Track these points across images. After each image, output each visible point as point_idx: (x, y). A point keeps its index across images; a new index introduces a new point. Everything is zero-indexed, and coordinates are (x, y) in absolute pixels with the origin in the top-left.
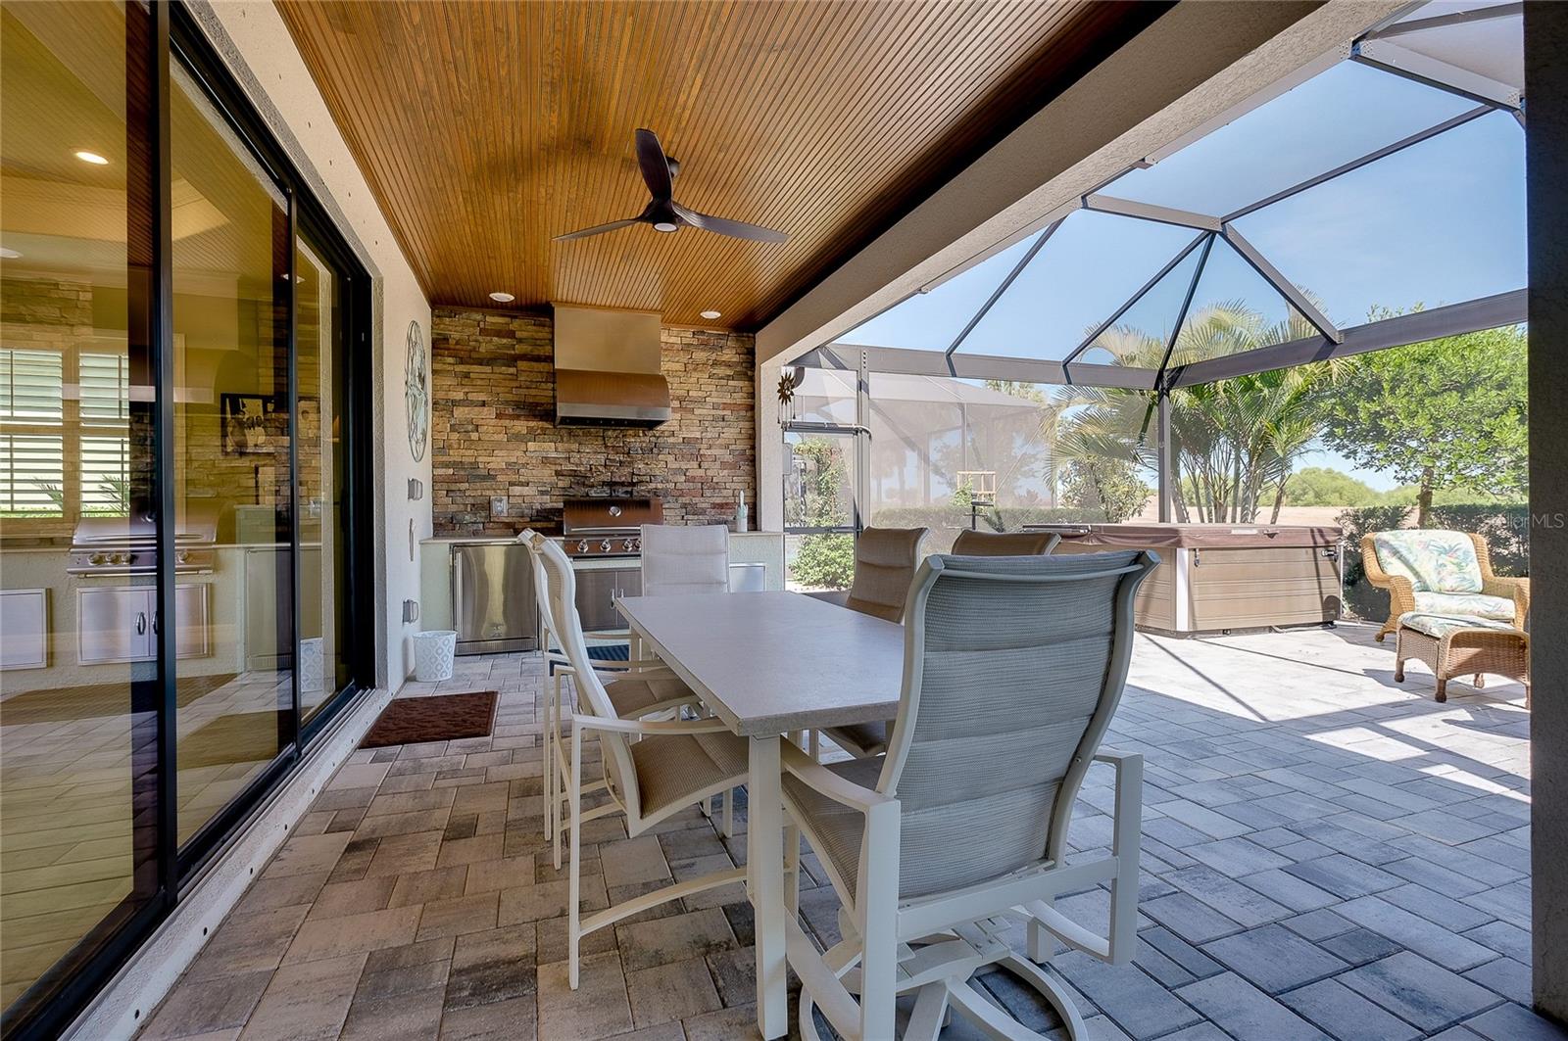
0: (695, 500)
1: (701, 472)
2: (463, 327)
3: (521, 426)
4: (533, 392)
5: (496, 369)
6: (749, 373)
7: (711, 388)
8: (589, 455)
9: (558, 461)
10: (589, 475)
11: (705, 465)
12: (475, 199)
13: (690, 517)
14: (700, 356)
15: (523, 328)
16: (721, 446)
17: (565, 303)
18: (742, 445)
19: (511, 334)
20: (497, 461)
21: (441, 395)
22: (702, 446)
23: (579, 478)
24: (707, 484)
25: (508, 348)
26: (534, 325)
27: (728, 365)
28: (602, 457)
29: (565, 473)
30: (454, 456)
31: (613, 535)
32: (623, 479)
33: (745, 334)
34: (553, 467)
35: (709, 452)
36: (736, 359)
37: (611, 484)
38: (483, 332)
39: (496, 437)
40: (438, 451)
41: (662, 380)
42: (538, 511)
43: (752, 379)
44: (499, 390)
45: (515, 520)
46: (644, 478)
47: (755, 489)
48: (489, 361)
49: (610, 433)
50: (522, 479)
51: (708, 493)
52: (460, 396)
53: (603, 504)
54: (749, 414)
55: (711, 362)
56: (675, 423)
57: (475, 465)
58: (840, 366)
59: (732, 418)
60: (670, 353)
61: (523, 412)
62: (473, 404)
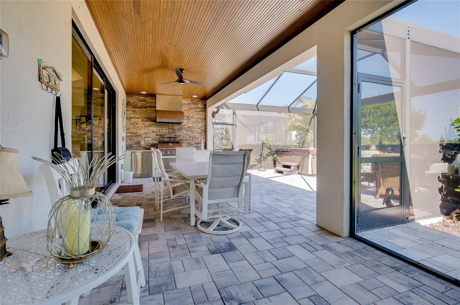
0: (191, 142)
1: (192, 135)
2: (133, 100)
3: (148, 123)
4: (151, 115)
5: (142, 110)
6: (205, 110)
7: (195, 114)
8: (164, 131)
9: (156, 132)
10: (164, 135)
11: (193, 133)
12: (140, 75)
13: (190, 146)
14: (192, 106)
15: (149, 99)
16: (197, 128)
17: (159, 94)
18: (203, 128)
19: (145, 101)
20: (142, 132)
21: (128, 116)
22: (193, 128)
23: (162, 136)
24: (194, 138)
25: (145, 104)
26: (151, 99)
27: (200, 108)
28: (168, 131)
29: (158, 135)
30: (131, 131)
31: (170, 150)
32: (173, 136)
33: (204, 101)
34: (155, 133)
35: (194, 130)
36: (202, 107)
37: (170, 138)
38: (139, 100)
39: (142, 126)
40: (127, 129)
41: (182, 112)
42: (151, 144)
43: (206, 112)
44: (142, 115)
45: (146, 146)
46: (178, 136)
47: (206, 139)
48: (140, 107)
49: (170, 125)
50: (148, 136)
51: (194, 140)
52: (133, 116)
53: (168, 142)
54: (205, 120)
55: (195, 108)
56: (186, 123)
57: (136, 133)
58: (229, 108)
59: (200, 121)
60: (185, 105)
61: (148, 120)
62: (136, 118)
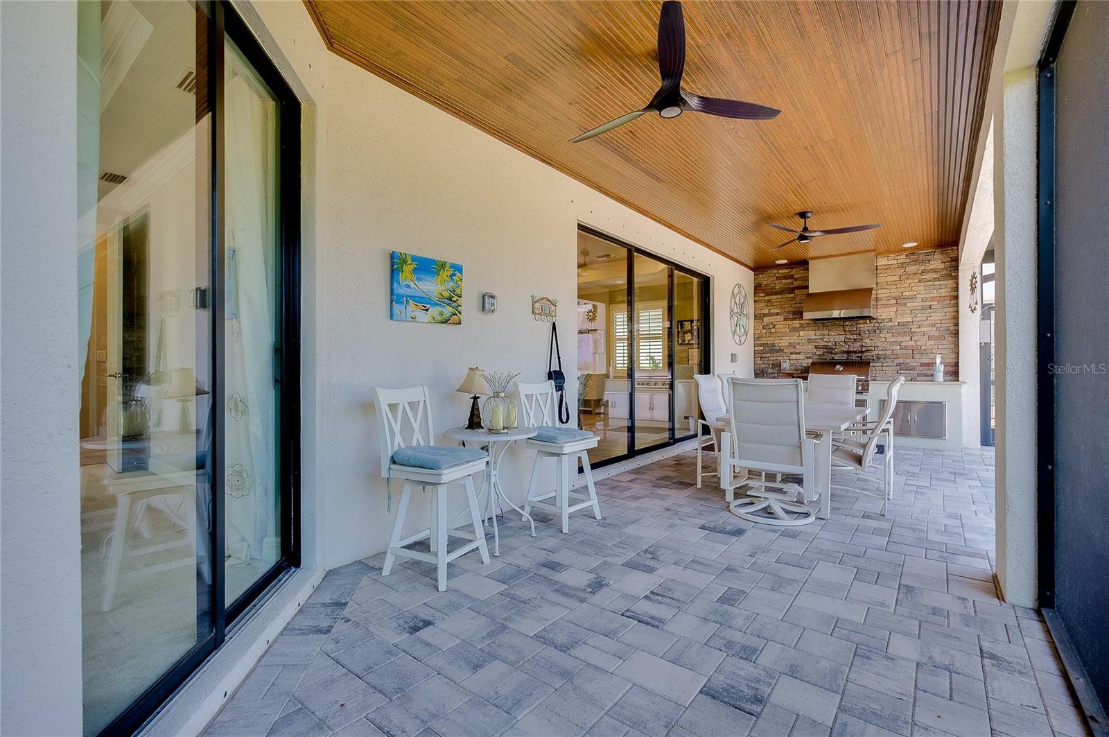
0: (909, 361)
1: (912, 343)
2: (766, 279)
3: (796, 324)
5: (784, 296)
6: (953, 274)
7: (920, 288)
8: (835, 337)
9: (818, 341)
10: (834, 347)
11: (915, 338)
13: (904, 372)
14: (912, 269)
15: (796, 273)
16: (928, 326)
17: (816, 258)
18: (949, 323)
19: (792, 277)
20: (784, 342)
21: (758, 312)
22: (913, 326)
23: (829, 350)
24: (917, 351)
25: (790, 285)
26: (804, 270)
27: (935, 271)
28: (843, 338)
29: (820, 347)
30: (764, 341)
32: (856, 349)
33: (949, 248)
34: (813, 344)
35: (918, 330)
36: (942, 266)
37: (848, 352)
38: (778, 278)
39: (784, 330)
40: (756, 339)
41: (871, 291)
42: (805, 367)
44: (785, 306)
45: (792, 372)
46: (870, 348)
48: (781, 292)
49: (847, 323)
50: (797, 351)
51: (917, 356)
52: (767, 311)
54: (953, 302)
55: (920, 272)
56: (893, 313)
57: (773, 345)
59: (937, 307)
60: (889, 271)
61: (797, 316)
62: (772, 315)
